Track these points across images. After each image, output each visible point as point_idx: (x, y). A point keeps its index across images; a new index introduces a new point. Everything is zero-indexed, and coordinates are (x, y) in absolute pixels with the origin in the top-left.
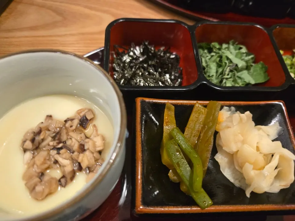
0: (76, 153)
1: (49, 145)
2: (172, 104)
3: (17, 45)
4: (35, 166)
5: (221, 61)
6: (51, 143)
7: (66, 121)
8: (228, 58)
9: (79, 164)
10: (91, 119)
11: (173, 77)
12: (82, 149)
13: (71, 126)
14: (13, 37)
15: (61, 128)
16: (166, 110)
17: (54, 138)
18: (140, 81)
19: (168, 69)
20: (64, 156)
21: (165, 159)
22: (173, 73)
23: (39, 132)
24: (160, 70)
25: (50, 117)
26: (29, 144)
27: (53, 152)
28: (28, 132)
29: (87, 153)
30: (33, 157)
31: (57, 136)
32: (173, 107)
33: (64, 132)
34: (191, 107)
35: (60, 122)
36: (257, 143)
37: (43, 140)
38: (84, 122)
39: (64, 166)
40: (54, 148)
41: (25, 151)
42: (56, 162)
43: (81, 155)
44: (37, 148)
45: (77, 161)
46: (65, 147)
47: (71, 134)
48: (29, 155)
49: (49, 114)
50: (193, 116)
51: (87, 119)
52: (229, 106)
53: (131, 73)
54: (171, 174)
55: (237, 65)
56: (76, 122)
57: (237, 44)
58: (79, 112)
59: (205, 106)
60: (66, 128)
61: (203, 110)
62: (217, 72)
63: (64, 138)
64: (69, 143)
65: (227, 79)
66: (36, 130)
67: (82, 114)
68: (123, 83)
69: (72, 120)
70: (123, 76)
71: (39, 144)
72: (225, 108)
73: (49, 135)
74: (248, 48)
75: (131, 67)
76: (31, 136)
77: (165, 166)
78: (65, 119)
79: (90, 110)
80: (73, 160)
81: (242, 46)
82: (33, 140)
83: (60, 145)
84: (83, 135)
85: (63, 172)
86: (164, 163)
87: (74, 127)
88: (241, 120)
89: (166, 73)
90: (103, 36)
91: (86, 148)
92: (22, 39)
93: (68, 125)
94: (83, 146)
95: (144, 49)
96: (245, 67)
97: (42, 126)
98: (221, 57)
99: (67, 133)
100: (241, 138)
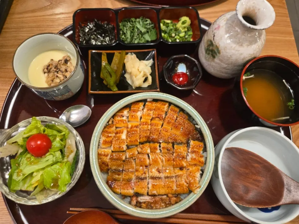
0: (64, 73)
1: (53, 70)
2: (105, 52)
3: (26, 23)
4: (50, 78)
5: (133, 29)
6: (54, 70)
7: (59, 61)
8: (137, 28)
9: (66, 76)
10: (69, 60)
11: (110, 39)
12: (66, 71)
13: (61, 63)
14: (23, 18)
15: (57, 64)
16: (103, 56)
17: (55, 68)
18: (93, 42)
19: (108, 34)
20: (60, 74)
21: (102, 76)
22: (111, 37)
23: (49, 66)
24: (103, 35)
25: (52, 60)
26: (46, 70)
27: (56, 73)
28: (45, 66)
29: (68, 72)
30: (48, 75)
31: (56, 67)
32: (105, 54)
33: (59, 65)
34: (114, 54)
35: (57, 62)
36: (139, 67)
37: (51, 68)
38: (66, 61)
39: (60, 78)
40: (56, 71)
41: (45, 73)
42: (57, 76)
43: (66, 73)
44: (49, 72)
45: (65, 76)
46: (60, 70)
47: (62, 66)
48: (46, 74)
49: (52, 59)
50: (115, 57)
51: (67, 60)
52: (131, 53)
53: (89, 37)
54: (104, 82)
55: (141, 31)
56: (63, 61)
57: (145, 19)
58: (64, 57)
59: (120, 53)
60: (59, 64)
61: (119, 55)
62: (131, 35)
63: (59, 67)
64: (61, 69)
65: (135, 39)
66: (48, 65)
67: (65, 58)
68: (85, 43)
69: (61, 60)
70: (85, 39)
71: (50, 70)
72: (129, 53)
73: (53, 67)
74: (151, 20)
75: (88, 35)
76: (46, 67)
77: (101, 78)
78: (58, 60)
79: (68, 56)
80: (63, 75)
81: (147, 19)
82: (47, 69)
83: (58, 70)
84: (66, 66)
85: (60, 80)
86: (101, 77)
87: (62, 63)
88: (132, 58)
89: (107, 36)
90: (72, 18)
91: (68, 70)
92: (29, 19)
93: (60, 62)
94: (67, 70)
95: (95, 24)
96: (146, 32)
97: (50, 63)
98: (134, 27)
99: (60, 65)
100: (132, 66)
